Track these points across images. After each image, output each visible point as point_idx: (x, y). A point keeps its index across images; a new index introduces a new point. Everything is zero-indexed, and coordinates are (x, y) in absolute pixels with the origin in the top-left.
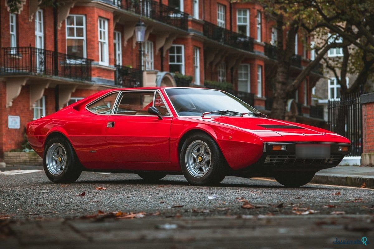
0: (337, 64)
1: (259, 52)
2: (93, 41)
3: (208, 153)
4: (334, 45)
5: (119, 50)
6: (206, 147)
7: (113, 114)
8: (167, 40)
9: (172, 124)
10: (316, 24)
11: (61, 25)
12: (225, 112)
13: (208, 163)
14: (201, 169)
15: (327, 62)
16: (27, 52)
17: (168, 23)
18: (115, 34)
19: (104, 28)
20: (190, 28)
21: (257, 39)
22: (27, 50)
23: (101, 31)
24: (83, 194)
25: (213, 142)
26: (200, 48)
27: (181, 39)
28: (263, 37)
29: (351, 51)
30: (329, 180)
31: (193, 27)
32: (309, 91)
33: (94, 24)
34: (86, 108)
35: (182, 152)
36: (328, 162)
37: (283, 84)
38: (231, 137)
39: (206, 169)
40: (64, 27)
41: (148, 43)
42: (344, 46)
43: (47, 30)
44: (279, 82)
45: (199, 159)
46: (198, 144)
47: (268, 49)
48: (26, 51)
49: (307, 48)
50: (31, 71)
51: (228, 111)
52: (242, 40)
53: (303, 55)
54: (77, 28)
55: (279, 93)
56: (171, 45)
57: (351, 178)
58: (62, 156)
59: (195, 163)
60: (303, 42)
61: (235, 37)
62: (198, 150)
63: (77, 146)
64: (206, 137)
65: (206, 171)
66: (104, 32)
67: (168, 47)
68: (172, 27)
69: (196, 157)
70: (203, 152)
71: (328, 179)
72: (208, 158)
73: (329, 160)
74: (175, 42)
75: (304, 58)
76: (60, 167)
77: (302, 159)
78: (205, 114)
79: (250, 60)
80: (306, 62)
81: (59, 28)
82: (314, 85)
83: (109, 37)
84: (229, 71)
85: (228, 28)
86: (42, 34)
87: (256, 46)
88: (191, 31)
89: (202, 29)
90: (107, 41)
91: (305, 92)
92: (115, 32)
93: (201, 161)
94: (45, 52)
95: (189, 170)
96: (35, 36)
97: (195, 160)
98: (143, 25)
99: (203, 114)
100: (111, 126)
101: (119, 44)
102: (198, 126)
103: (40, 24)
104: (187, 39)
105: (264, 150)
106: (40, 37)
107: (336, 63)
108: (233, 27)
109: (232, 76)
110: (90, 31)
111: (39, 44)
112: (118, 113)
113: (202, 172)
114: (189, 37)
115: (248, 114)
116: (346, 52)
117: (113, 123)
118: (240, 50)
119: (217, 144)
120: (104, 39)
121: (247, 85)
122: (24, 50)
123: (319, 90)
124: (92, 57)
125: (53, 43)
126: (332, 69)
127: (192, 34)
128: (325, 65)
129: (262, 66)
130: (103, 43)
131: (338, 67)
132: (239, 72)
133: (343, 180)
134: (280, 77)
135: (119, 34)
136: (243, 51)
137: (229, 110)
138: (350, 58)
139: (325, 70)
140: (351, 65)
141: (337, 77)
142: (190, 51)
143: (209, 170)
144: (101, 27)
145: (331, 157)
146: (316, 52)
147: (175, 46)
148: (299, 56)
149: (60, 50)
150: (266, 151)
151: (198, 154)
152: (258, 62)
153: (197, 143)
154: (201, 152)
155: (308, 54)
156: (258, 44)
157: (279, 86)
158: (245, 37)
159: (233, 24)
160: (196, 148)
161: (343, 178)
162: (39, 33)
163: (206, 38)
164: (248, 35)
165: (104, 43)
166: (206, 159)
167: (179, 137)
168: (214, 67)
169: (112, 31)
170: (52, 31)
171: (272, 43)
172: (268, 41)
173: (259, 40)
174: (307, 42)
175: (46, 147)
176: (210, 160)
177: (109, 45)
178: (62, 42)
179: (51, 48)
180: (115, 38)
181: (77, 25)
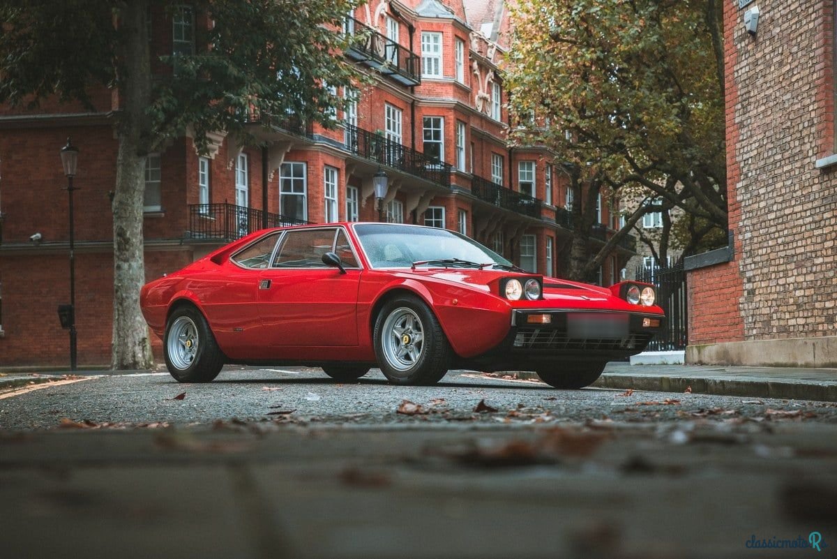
0: (654, 236)
1: (549, 218)
2: (317, 198)
3: (419, 329)
4: (650, 209)
5: (355, 213)
6: (415, 318)
7: (270, 267)
8: (422, 200)
9: (362, 281)
10: (625, 177)
11: (272, 176)
12: (452, 262)
13: (419, 345)
14: (407, 357)
15: (641, 234)
16: (222, 211)
17: (422, 177)
18: (349, 191)
19: (333, 181)
20: (453, 184)
21: (546, 201)
22: (222, 208)
23: (328, 185)
24: (181, 397)
25: (427, 309)
26: (467, 212)
27: (442, 199)
28: (554, 200)
29: (673, 219)
30: (635, 382)
31: (456, 182)
32: (617, 273)
33: (317, 175)
34: (231, 259)
35: (376, 329)
36: (625, 346)
37: (581, 260)
38: (456, 300)
39: (416, 356)
40: (276, 179)
41: (395, 204)
42: (664, 210)
43: (252, 182)
44: (575, 259)
45: (404, 339)
46: (402, 314)
47: (561, 214)
48: (220, 209)
49: (613, 214)
50: (227, 237)
51: (457, 260)
52: (526, 202)
53: (609, 225)
54: (294, 180)
55: (575, 273)
56: (427, 206)
57: (668, 379)
58: (193, 338)
59: (398, 345)
60: (608, 207)
61: (517, 197)
62: (403, 325)
63: (215, 325)
64: (415, 301)
65: (415, 359)
66: (333, 187)
67: (423, 210)
68: (427, 181)
69: (399, 336)
70: (410, 327)
71: (632, 382)
72: (419, 337)
73: (628, 342)
74: (432, 203)
75: (611, 228)
76: (189, 356)
77: (580, 340)
78: (416, 264)
79: (537, 230)
80: (611, 233)
81: (270, 180)
82: (624, 266)
83: (339, 193)
84: (508, 244)
85: (507, 185)
86: (245, 188)
87: (544, 211)
88: (455, 187)
89: (470, 186)
90: (336, 199)
91: (612, 274)
92: (349, 187)
93: (408, 343)
94: (250, 211)
95: (388, 359)
96: (234, 190)
97: (398, 341)
98: (385, 175)
99: (414, 265)
100: (265, 287)
101: (355, 204)
102: (404, 283)
103: (244, 173)
104: (449, 199)
105: (513, 323)
106: (243, 192)
107: (653, 234)
108: (513, 185)
109: (512, 250)
110: (312, 184)
111: (241, 201)
112: (278, 266)
113: (409, 362)
114: (452, 196)
115: (492, 266)
116: (666, 219)
117: (269, 282)
118: (522, 215)
119: (433, 313)
120: (333, 196)
121: (532, 264)
122: (217, 208)
123: (630, 273)
124: (315, 220)
125: (261, 201)
126: (648, 242)
127: (456, 191)
128: (638, 238)
129: (552, 238)
130: (331, 202)
131: (655, 240)
132: (522, 245)
133: (656, 382)
134: (576, 252)
135: (354, 191)
136: (526, 216)
137: (460, 259)
138: (672, 228)
139: (638, 244)
140: (673, 237)
141: (655, 254)
142: (453, 216)
143: (421, 358)
144: (328, 180)
145: (631, 337)
146: (626, 219)
147: (433, 208)
148: (604, 226)
149: (270, 210)
150: (516, 323)
151: (403, 330)
152: (547, 233)
153: (400, 312)
154: (407, 326)
155: (616, 221)
156: (547, 208)
157: (574, 263)
158: (530, 198)
159: (513, 181)
160: (401, 321)
161: (655, 379)
162: (241, 186)
163: (476, 198)
164: (534, 195)
165: (333, 201)
166: (417, 340)
167: (371, 302)
168: (487, 238)
169: (344, 184)
170: (260, 183)
171: (567, 207)
172: (562, 204)
173: (548, 203)
174: (613, 207)
175: (168, 324)
176: (421, 341)
177: (340, 204)
178: (274, 199)
179: (258, 206)
180: (349, 196)
181: (294, 176)
